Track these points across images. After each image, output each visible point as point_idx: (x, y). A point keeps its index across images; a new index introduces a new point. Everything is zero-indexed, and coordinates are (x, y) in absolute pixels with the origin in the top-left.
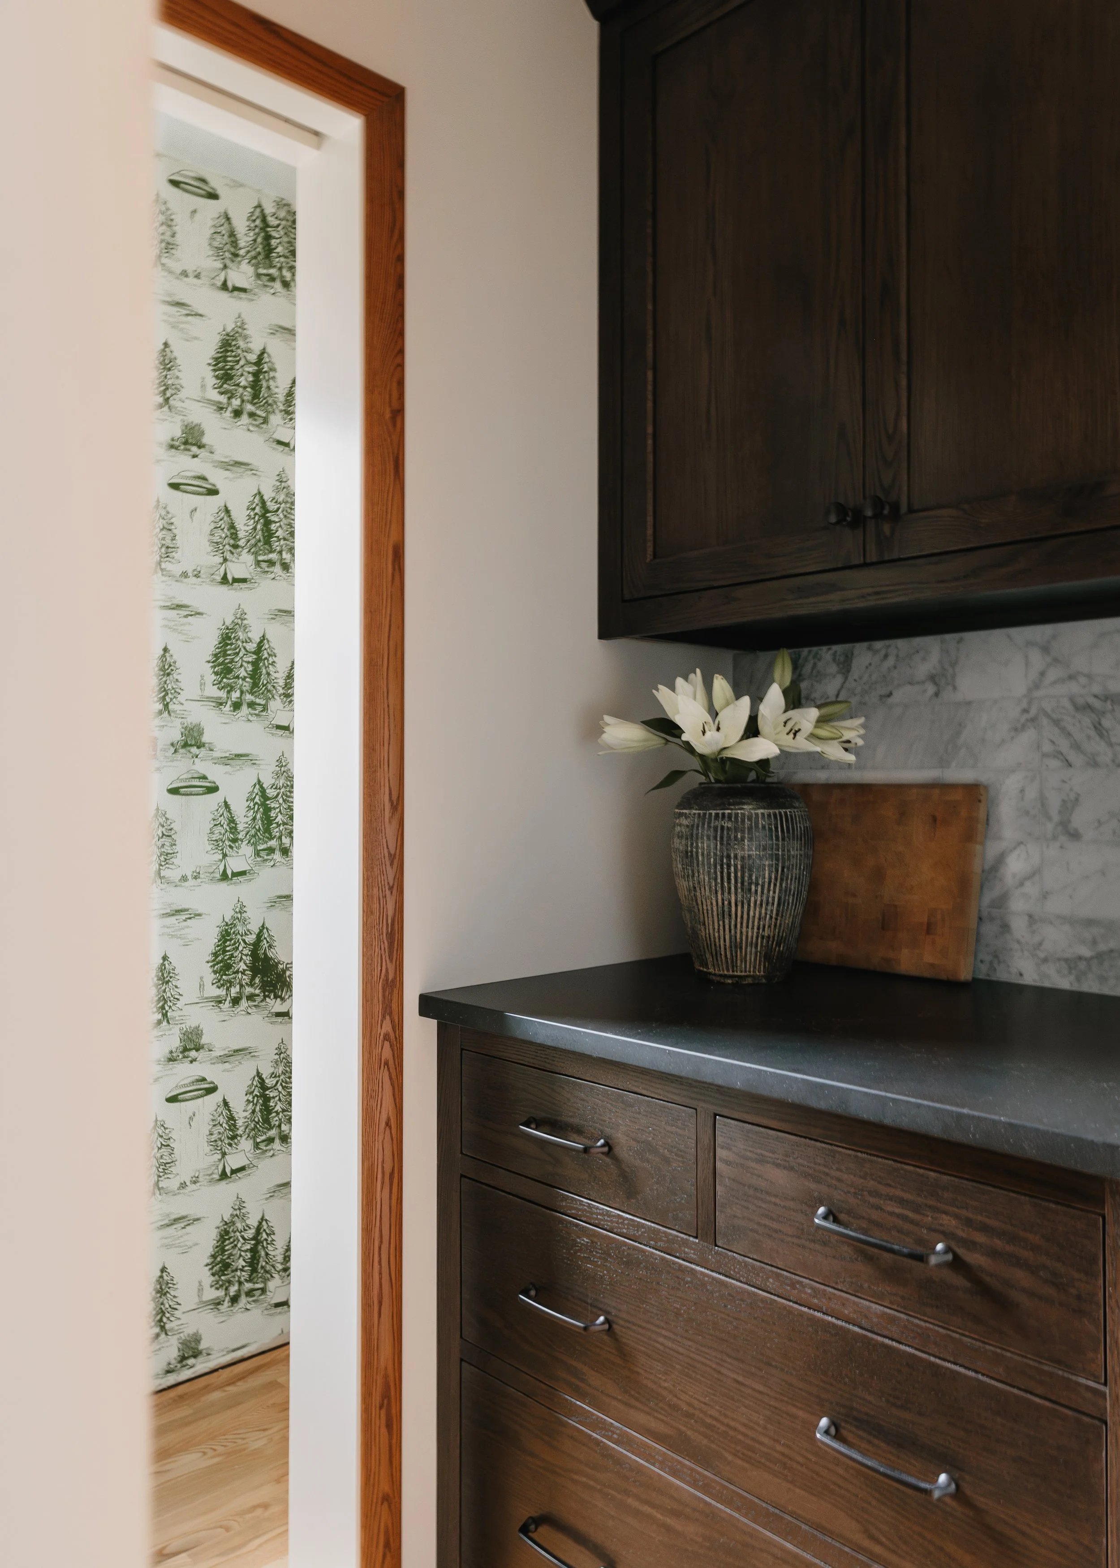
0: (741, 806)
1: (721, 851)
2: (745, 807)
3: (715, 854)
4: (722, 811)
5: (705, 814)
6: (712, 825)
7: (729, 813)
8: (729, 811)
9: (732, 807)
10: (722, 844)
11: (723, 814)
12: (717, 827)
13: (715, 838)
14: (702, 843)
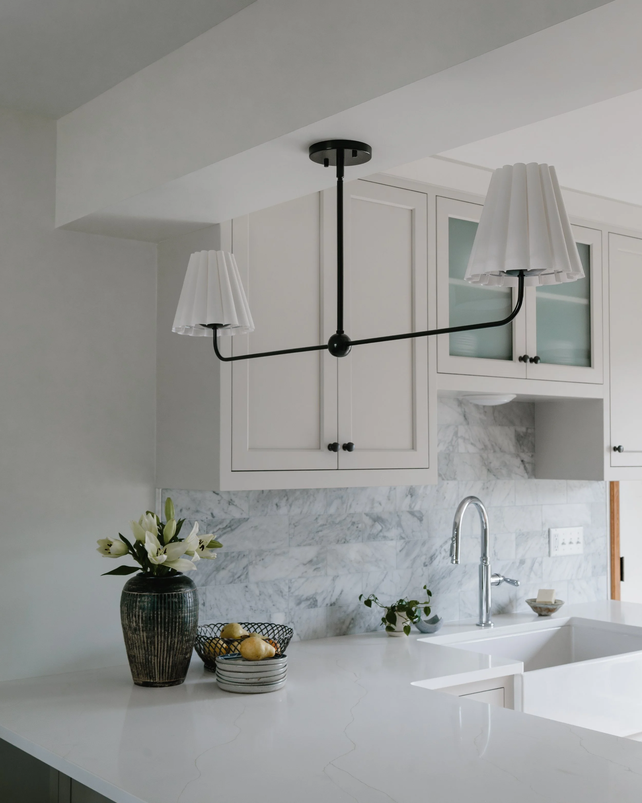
0: (180, 590)
1: (172, 615)
2: (182, 590)
3: (169, 617)
4: (171, 593)
5: (161, 595)
6: (167, 601)
7: (175, 594)
8: (175, 593)
9: (176, 590)
10: (172, 611)
11: (172, 594)
12: (170, 602)
13: (169, 609)
14: (161, 611)
